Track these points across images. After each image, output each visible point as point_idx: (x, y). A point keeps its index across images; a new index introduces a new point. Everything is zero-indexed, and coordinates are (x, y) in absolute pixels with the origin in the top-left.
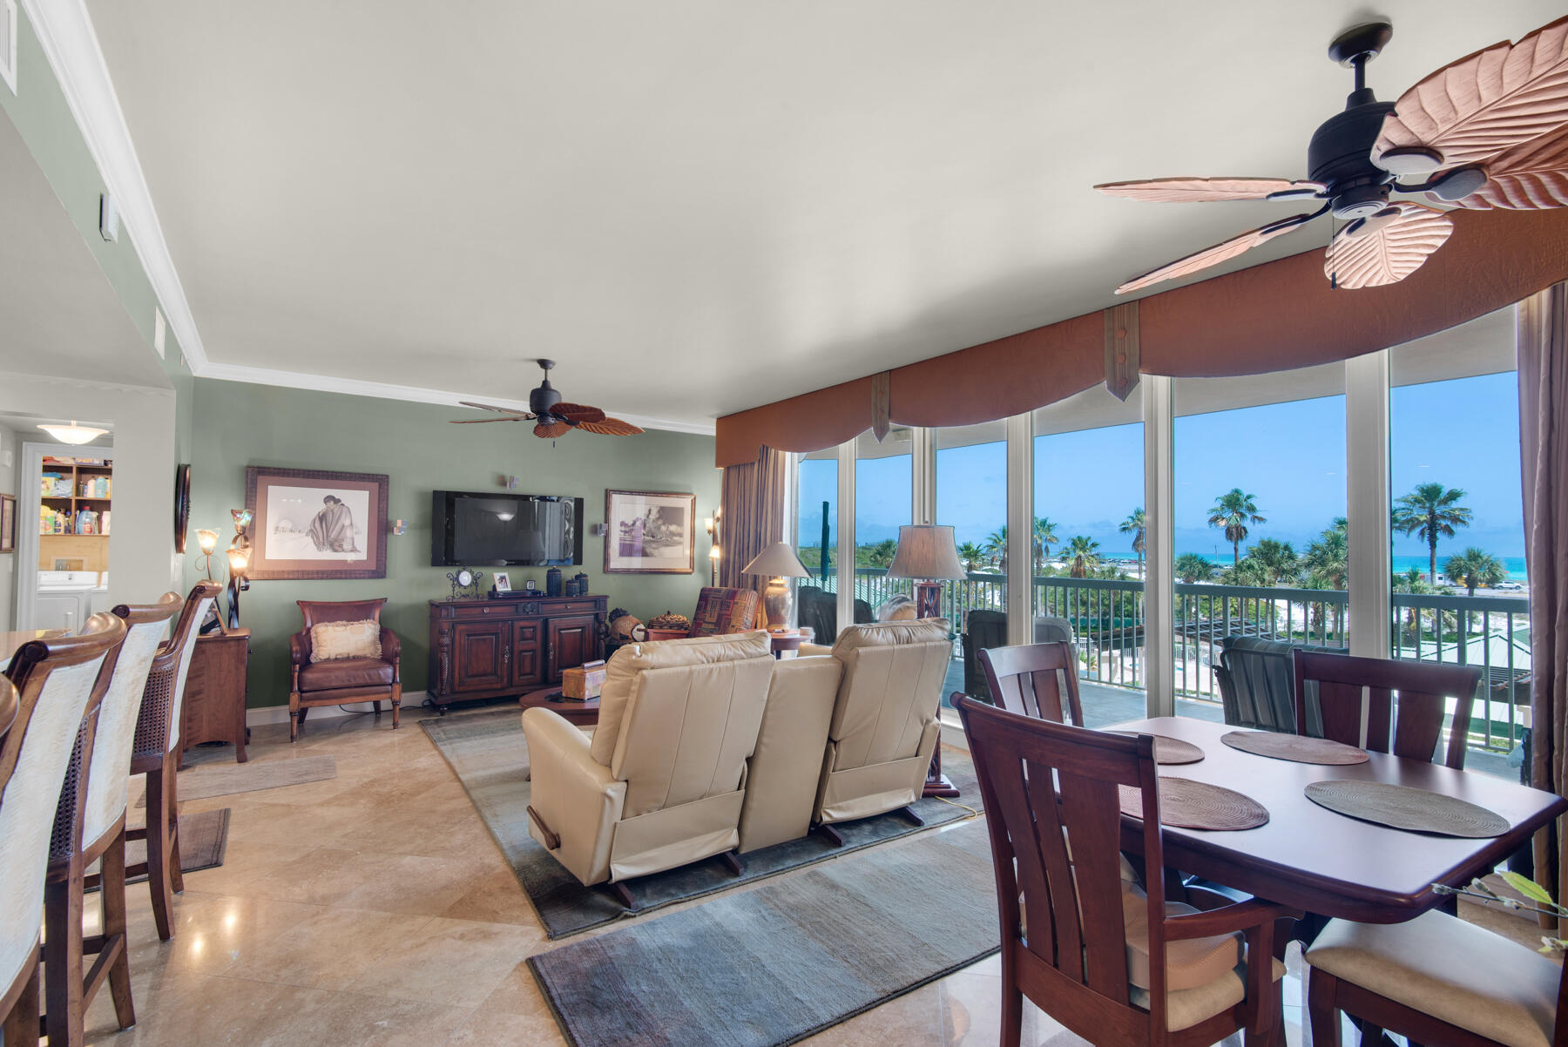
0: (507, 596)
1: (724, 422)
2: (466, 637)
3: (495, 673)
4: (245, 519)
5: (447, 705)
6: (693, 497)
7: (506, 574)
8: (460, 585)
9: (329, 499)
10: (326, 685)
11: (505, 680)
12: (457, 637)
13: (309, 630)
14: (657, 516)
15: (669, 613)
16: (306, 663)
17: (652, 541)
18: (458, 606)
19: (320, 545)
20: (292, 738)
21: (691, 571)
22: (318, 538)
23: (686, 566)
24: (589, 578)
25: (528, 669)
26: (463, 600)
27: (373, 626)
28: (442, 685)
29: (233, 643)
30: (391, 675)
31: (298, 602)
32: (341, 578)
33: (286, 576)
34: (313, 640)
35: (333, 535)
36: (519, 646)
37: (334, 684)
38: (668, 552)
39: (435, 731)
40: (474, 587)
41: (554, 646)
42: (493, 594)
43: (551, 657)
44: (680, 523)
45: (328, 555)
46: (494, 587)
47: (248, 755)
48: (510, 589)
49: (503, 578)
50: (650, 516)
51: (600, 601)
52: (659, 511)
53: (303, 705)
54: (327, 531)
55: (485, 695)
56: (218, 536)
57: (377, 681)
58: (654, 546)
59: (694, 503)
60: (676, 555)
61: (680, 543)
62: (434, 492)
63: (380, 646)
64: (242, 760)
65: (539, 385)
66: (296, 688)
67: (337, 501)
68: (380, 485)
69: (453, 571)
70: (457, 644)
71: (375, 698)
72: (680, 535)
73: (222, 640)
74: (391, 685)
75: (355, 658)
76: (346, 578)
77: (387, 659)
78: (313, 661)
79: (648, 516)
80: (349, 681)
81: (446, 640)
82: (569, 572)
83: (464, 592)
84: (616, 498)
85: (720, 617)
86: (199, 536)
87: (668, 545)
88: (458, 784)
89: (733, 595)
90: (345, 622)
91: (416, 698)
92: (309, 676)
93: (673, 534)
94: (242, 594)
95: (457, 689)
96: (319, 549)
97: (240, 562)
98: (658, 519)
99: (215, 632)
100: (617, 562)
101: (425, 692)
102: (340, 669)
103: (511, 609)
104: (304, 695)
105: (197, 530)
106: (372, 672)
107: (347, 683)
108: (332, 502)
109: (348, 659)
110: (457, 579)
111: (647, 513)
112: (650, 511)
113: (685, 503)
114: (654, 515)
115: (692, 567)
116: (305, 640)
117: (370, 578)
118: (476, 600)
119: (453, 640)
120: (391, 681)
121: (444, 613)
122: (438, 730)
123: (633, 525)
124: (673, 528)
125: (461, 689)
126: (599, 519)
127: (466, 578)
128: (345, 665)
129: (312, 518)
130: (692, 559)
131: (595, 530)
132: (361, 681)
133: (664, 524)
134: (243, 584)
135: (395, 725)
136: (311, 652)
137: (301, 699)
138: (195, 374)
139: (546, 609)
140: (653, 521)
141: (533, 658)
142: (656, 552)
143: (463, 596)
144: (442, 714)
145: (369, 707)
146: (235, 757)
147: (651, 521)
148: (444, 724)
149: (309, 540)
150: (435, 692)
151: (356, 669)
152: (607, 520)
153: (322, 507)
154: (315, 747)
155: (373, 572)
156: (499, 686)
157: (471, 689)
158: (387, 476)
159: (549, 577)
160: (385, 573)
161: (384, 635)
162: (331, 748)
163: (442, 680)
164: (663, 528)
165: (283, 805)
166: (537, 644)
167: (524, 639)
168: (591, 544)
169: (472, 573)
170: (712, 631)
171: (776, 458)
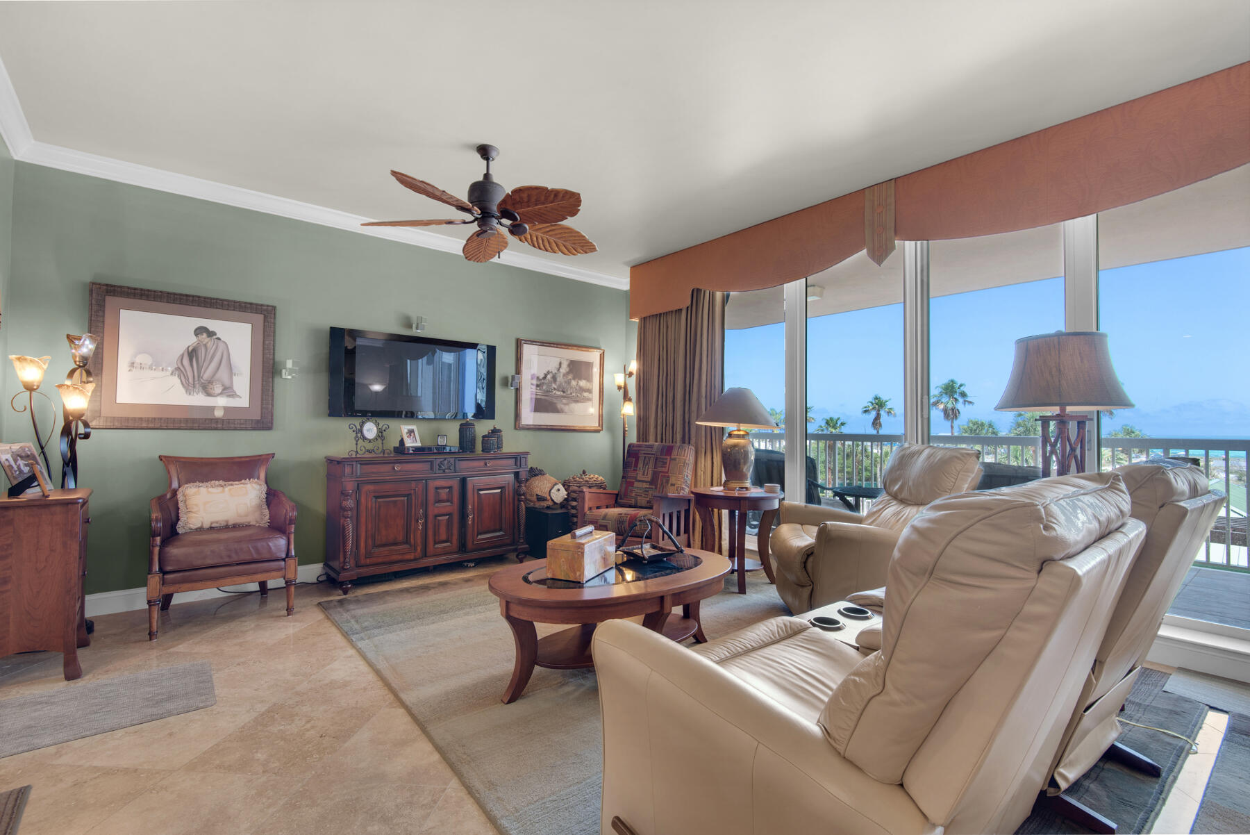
0: (418, 450)
1: (639, 270)
2: (374, 499)
3: (407, 542)
4: (87, 347)
5: (351, 582)
6: (602, 351)
7: (414, 427)
8: (364, 438)
9: (199, 331)
10: (198, 563)
11: (419, 549)
12: (363, 500)
13: (175, 493)
14: (567, 370)
15: (584, 472)
16: (171, 533)
17: (563, 397)
18: (364, 462)
19: (189, 387)
20: (151, 635)
21: (600, 428)
22: (186, 378)
23: (594, 424)
24: (503, 433)
25: (443, 536)
26: (368, 455)
27: (258, 487)
28: (345, 558)
29: (58, 509)
30: (284, 548)
31: (161, 458)
32: (216, 429)
33: (144, 425)
34: (181, 505)
35: (207, 375)
36: (434, 509)
37: (209, 562)
38: (577, 407)
39: (343, 616)
40: (380, 441)
41: (473, 508)
42: (401, 449)
43: (470, 522)
44: (589, 379)
45: (199, 399)
46: (402, 442)
47: (83, 666)
48: (419, 444)
49: (411, 432)
50: (561, 370)
51: (518, 458)
52: (569, 365)
53: (166, 590)
54: (199, 372)
55: (396, 568)
56: (45, 367)
57: (267, 556)
58: (564, 401)
59: (602, 357)
60: (587, 413)
61: (589, 400)
62: (332, 328)
63: (266, 512)
64: (72, 673)
66: (156, 567)
67: (211, 334)
68: (265, 317)
69: (356, 422)
70: (363, 508)
71: (261, 577)
72: (590, 391)
73: (43, 504)
74: (284, 560)
75: (236, 527)
76: (223, 429)
77: (277, 527)
78: (180, 530)
79: (559, 370)
80: (229, 556)
81: (350, 503)
82: (482, 428)
83: (369, 446)
84: (527, 349)
85: (655, 474)
86: (17, 364)
87: (577, 401)
88: (402, 711)
89: (669, 451)
90: (221, 482)
91: (310, 572)
92: (175, 551)
93: (582, 390)
94: (80, 444)
95: (363, 561)
96: (188, 391)
97: (77, 401)
98: (568, 373)
99: (32, 493)
100: (529, 417)
101: (320, 565)
102: (218, 541)
103: (426, 466)
104: (167, 576)
105: (13, 357)
106: (259, 545)
107: (226, 560)
108: (205, 335)
109: (227, 528)
110: (361, 431)
111: (558, 366)
112: (560, 364)
113: (594, 357)
114: (564, 369)
115: (601, 424)
116: (170, 507)
117: (254, 429)
118: (381, 455)
119: (358, 503)
120: (284, 556)
121: (348, 470)
122: (346, 615)
123: (545, 378)
124: (583, 383)
125: (368, 561)
126: (511, 371)
127: (370, 429)
128: (224, 536)
129: (181, 353)
130: (601, 417)
131: (506, 383)
132: (247, 557)
133: (574, 379)
134: (81, 430)
135: (289, 611)
136: (178, 519)
137: (164, 582)
138: (16, 158)
139: (465, 466)
140: (564, 375)
141: (449, 522)
142: (566, 408)
143: (368, 451)
144: (345, 593)
145: (254, 587)
146: (61, 669)
147: (562, 375)
148: (351, 607)
149: (175, 380)
150: (335, 564)
151: (239, 541)
152: (518, 371)
153: (192, 340)
154: (182, 648)
155: (258, 421)
156: (412, 557)
157: (380, 560)
158: (274, 308)
159: (461, 431)
160: (272, 423)
161: (272, 497)
162: (205, 649)
163: (345, 552)
164: (574, 383)
165: (126, 771)
166: (453, 507)
167: (439, 501)
168: (503, 397)
169: (377, 425)
170: (646, 491)
171: (712, 301)
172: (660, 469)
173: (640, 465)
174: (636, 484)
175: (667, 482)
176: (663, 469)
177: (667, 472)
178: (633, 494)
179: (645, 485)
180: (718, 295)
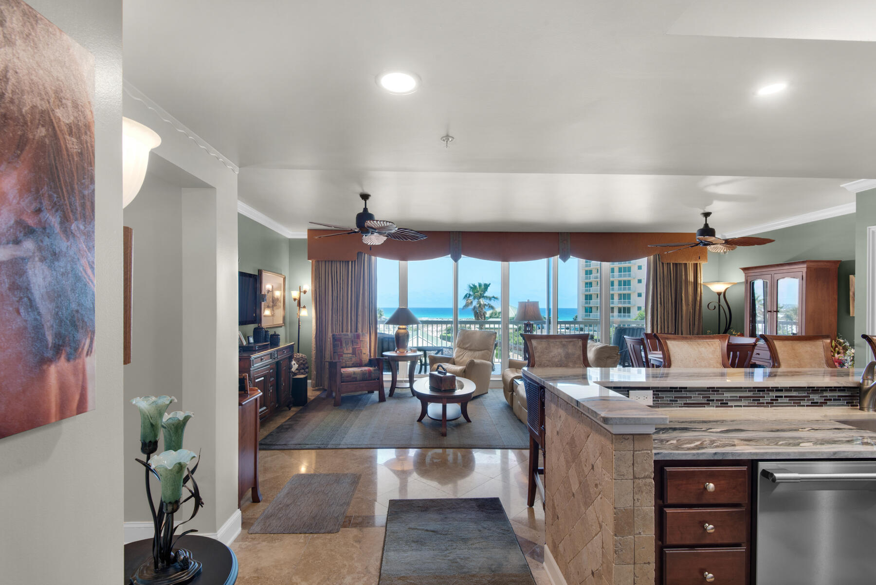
1: (316, 232)
6: (284, 277)
11: (269, 408)
17: (273, 306)
21: (282, 325)
38: (277, 312)
41: (283, 381)
43: (282, 388)
58: (274, 309)
60: (279, 315)
61: (280, 307)
65: (361, 211)
72: (280, 301)
84: (265, 276)
85: (354, 349)
87: (277, 309)
103: (269, 356)
113: (282, 280)
115: (283, 322)
130: (283, 317)
159: (255, 333)
166: (274, 380)
167: (271, 378)
170: (351, 358)
171: (370, 260)
172: (355, 346)
173: (344, 345)
174: (344, 356)
175: (362, 353)
176: (358, 346)
178: (344, 361)
179: (349, 355)
180: (373, 257)
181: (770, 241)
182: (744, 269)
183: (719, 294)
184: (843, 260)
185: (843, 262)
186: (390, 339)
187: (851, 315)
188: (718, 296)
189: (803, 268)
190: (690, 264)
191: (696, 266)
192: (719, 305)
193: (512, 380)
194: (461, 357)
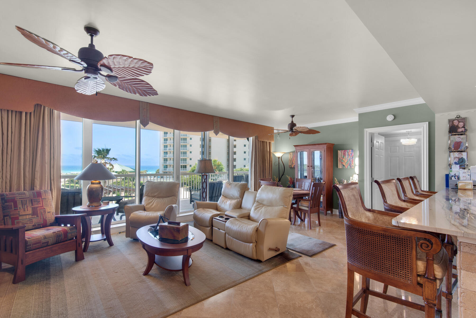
89: (39, 195)
170: (30, 220)
171: (51, 114)
172: (36, 206)
173: (20, 205)
174: (20, 218)
175: (45, 212)
176: (39, 205)
177: (43, 206)
179: (28, 217)
180: (56, 112)
181: (318, 132)
182: (295, 146)
183: (279, 158)
184: (335, 144)
185: (336, 144)
186: (69, 193)
187: (339, 168)
188: (278, 159)
189: (325, 147)
190: (268, 142)
191: (270, 143)
192: (279, 163)
193: (212, 218)
194: (151, 204)
